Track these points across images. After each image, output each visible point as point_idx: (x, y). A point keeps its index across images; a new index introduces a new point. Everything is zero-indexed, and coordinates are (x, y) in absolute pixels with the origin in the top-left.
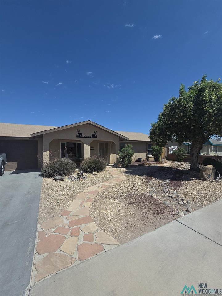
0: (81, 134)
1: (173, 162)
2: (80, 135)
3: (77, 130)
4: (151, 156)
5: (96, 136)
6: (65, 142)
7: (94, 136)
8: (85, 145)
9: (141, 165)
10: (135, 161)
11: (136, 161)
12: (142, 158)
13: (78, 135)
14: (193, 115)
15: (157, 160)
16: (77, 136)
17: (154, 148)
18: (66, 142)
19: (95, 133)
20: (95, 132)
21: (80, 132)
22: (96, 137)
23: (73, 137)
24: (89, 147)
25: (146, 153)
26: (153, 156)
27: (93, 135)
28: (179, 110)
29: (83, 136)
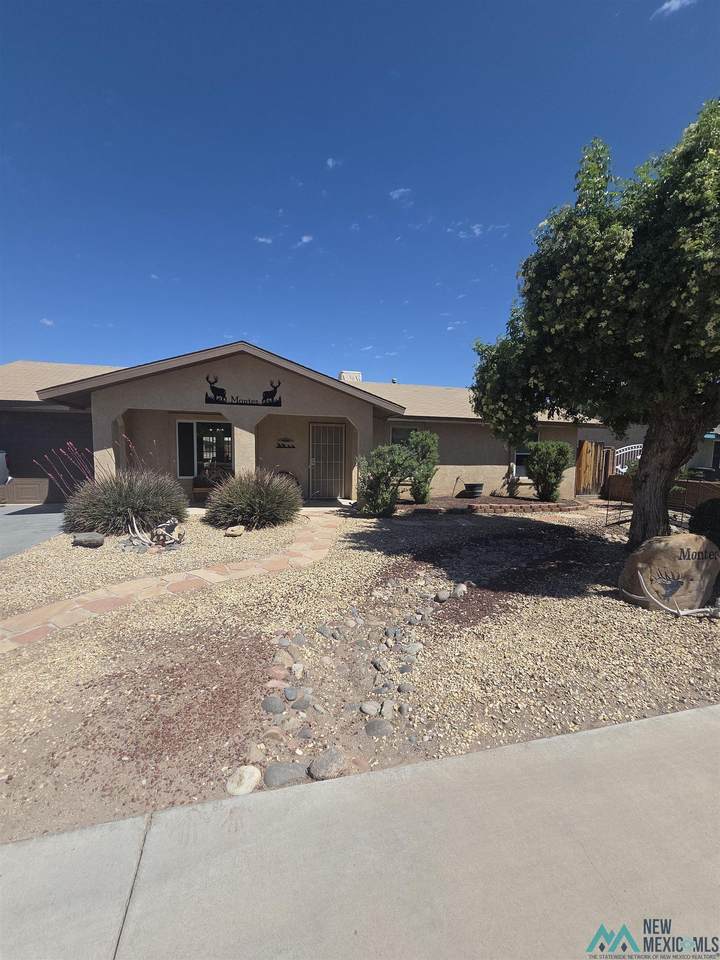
0: (221, 392)
1: (615, 508)
2: (218, 395)
3: (207, 379)
4: (524, 479)
5: (276, 398)
6: (190, 421)
7: (270, 398)
8: (237, 431)
9: (457, 509)
10: (458, 497)
11: (461, 495)
12: (481, 486)
13: (211, 395)
14: (630, 290)
15: (547, 494)
16: (208, 400)
17: (537, 450)
18: (194, 422)
19: (276, 388)
20: (275, 384)
21: (216, 385)
22: (278, 404)
23: (192, 400)
24: (253, 437)
25: (503, 469)
26: (531, 481)
27: (268, 395)
28: (568, 268)
29: (229, 400)
